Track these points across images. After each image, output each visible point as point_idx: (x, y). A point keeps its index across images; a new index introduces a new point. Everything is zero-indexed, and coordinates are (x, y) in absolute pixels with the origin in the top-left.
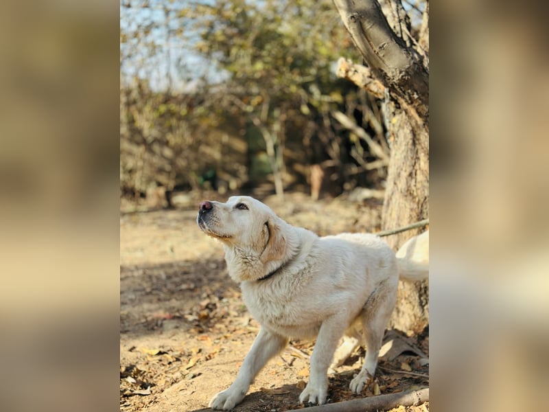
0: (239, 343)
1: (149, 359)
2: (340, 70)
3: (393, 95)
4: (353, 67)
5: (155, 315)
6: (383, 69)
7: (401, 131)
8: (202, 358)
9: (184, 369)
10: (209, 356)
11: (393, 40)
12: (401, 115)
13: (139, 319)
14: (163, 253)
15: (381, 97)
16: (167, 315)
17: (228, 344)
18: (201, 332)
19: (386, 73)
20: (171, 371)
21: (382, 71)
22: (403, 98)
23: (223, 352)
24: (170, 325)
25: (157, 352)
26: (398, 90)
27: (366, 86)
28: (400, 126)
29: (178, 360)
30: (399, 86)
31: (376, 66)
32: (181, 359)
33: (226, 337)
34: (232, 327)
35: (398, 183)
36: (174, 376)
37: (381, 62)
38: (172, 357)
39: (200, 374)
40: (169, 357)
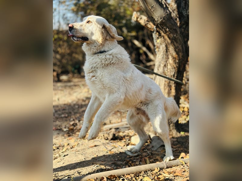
0: (86, 141)
2: (134, 17)
3: (158, 29)
4: (140, 16)
6: (153, 17)
7: (161, 46)
8: (69, 148)
9: (60, 153)
10: (73, 147)
11: (158, 3)
12: (161, 39)
14: (54, 101)
15: (152, 30)
16: (54, 128)
17: (82, 141)
18: (69, 136)
19: (154, 19)
20: (55, 154)
21: (153, 18)
22: (162, 30)
23: (79, 145)
24: (55, 133)
26: (160, 27)
27: (145, 25)
28: (161, 44)
29: (58, 148)
30: (160, 24)
31: (150, 16)
32: (60, 148)
35: (159, 69)
36: (56, 156)
37: (152, 13)
38: (55, 147)
39: (67, 155)
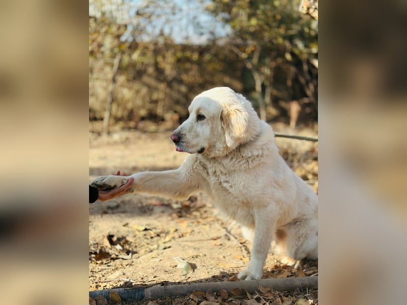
0: (207, 227)
1: (137, 233)
2: (303, 7)
4: (314, 5)
5: (149, 202)
8: (176, 235)
9: (160, 242)
10: (182, 235)
13: (137, 204)
14: (167, 160)
16: (157, 202)
17: (199, 227)
18: (180, 217)
20: (152, 244)
23: (193, 233)
24: (158, 210)
25: (143, 228)
29: (158, 235)
32: (162, 235)
33: (198, 222)
34: (205, 215)
36: (152, 248)
38: (155, 233)
39: (170, 247)
40: (152, 233)
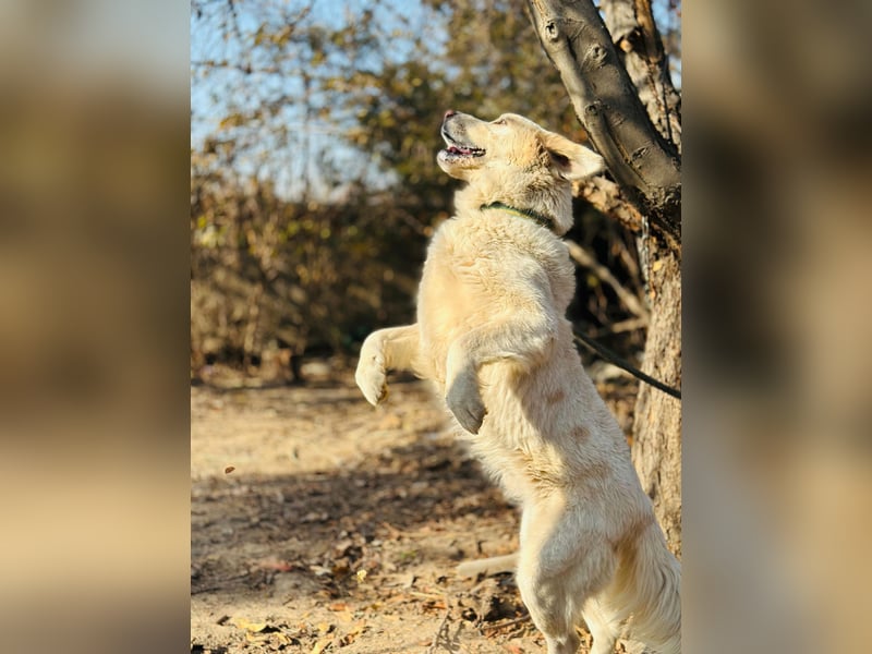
0: (395, 618)
1: (250, 638)
3: (656, 227)
5: (263, 563)
6: (639, 187)
7: (667, 283)
8: (335, 642)
10: (346, 639)
11: (656, 143)
12: (667, 258)
13: (238, 570)
14: (282, 458)
15: (636, 229)
16: (282, 564)
17: (378, 618)
18: (335, 596)
19: (643, 195)
21: (639, 190)
22: (672, 233)
23: (368, 633)
24: (285, 583)
25: (263, 627)
26: (664, 220)
27: (611, 210)
28: (665, 275)
29: (295, 642)
30: (665, 213)
31: (629, 182)
32: (301, 641)
33: (375, 607)
34: (385, 591)
35: (661, 365)
37: (636, 177)
38: (286, 637)
40: (281, 637)
